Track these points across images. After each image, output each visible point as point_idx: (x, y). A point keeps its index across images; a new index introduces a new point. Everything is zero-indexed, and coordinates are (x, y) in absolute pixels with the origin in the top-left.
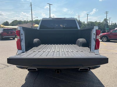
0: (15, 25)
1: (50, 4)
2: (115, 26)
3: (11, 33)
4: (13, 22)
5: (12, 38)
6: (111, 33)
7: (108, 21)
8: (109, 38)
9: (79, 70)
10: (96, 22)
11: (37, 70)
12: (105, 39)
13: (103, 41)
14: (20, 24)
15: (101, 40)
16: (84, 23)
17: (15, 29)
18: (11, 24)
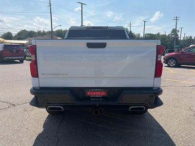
0: (23, 39)
1: (82, 4)
2: (190, 41)
3: (17, 51)
4: (19, 34)
5: (19, 61)
6: (182, 53)
7: (179, 34)
8: (179, 61)
9: (130, 110)
10: (158, 34)
11: (63, 110)
12: (172, 63)
13: (169, 66)
14: (31, 37)
15: (167, 65)
16: (139, 35)
17: (23, 45)
18: (15, 37)
